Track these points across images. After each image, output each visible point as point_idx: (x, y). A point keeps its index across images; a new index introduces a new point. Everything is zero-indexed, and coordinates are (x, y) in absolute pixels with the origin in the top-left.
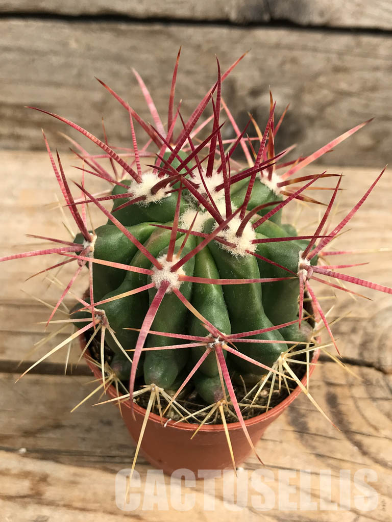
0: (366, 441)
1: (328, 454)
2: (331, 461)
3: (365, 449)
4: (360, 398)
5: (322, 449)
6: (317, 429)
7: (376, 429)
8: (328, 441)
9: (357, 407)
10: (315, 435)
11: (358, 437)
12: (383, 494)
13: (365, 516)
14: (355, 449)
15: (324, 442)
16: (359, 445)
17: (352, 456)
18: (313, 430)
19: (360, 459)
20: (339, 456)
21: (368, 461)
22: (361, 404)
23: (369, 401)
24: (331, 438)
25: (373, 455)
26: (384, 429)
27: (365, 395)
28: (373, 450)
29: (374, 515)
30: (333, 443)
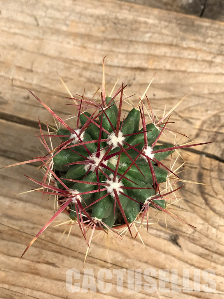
0: (210, 199)
1: (190, 201)
2: (191, 205)
3: (208, 202)
4: (214, 178)
5: (189, 198)
6: (189, 188)
7: (216, 194)
8: (192, 195)
9: (211, 182)
10: (187, 191)
11: (207, 196)
12: (209, 224)
13: (198, 232)
14: (203, 201)
15: (190, 195)
16: (206, 200)
17: (201, 204)
18: (187, 189)
19: (204, 206)
20: (195, 203)
21: (207, 208)
22: (214, 181)
23: (217, 180)
24: (194, 194)
25: (211, 206)
26: (220, 194)
27: (217, 177)
28: (212, 203)
29: (202, 232)
30: (194, 196)
